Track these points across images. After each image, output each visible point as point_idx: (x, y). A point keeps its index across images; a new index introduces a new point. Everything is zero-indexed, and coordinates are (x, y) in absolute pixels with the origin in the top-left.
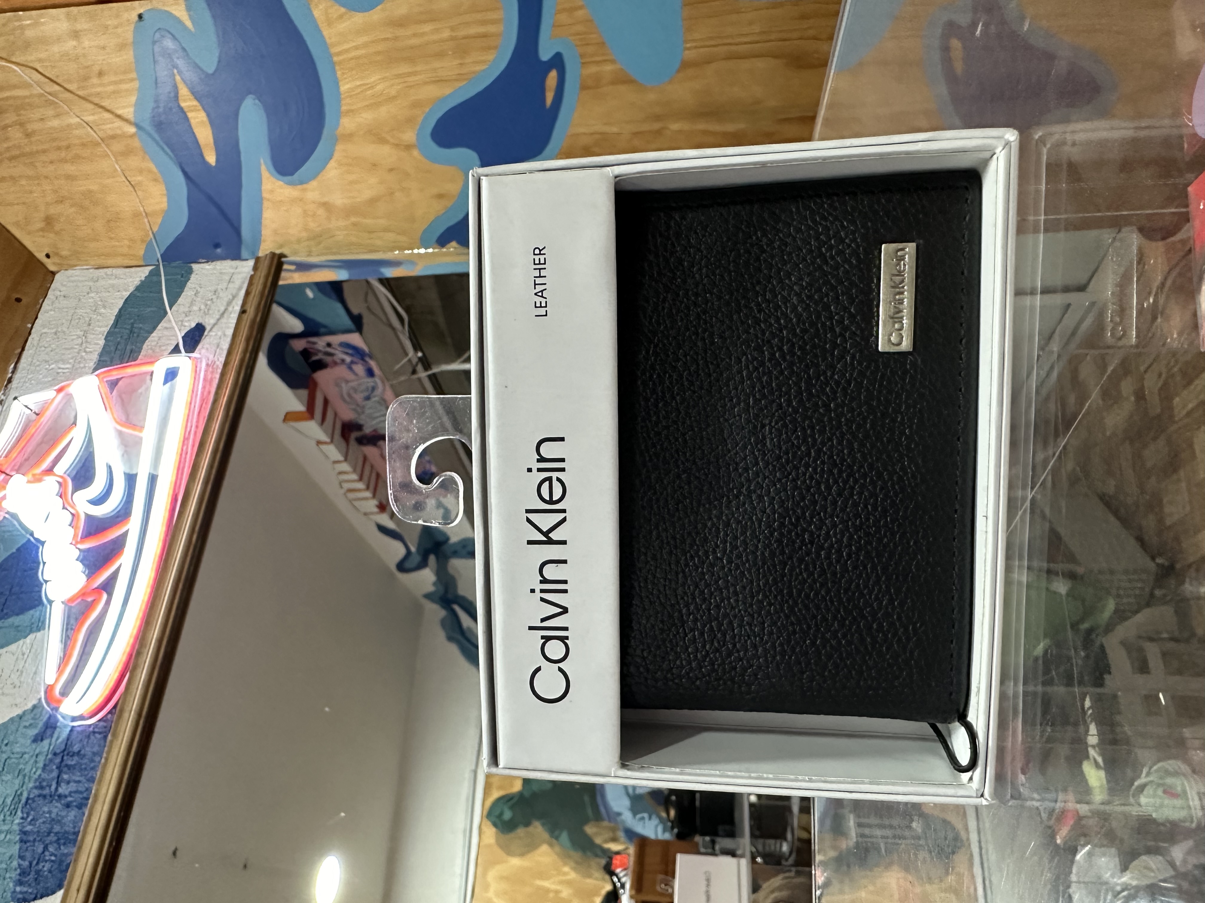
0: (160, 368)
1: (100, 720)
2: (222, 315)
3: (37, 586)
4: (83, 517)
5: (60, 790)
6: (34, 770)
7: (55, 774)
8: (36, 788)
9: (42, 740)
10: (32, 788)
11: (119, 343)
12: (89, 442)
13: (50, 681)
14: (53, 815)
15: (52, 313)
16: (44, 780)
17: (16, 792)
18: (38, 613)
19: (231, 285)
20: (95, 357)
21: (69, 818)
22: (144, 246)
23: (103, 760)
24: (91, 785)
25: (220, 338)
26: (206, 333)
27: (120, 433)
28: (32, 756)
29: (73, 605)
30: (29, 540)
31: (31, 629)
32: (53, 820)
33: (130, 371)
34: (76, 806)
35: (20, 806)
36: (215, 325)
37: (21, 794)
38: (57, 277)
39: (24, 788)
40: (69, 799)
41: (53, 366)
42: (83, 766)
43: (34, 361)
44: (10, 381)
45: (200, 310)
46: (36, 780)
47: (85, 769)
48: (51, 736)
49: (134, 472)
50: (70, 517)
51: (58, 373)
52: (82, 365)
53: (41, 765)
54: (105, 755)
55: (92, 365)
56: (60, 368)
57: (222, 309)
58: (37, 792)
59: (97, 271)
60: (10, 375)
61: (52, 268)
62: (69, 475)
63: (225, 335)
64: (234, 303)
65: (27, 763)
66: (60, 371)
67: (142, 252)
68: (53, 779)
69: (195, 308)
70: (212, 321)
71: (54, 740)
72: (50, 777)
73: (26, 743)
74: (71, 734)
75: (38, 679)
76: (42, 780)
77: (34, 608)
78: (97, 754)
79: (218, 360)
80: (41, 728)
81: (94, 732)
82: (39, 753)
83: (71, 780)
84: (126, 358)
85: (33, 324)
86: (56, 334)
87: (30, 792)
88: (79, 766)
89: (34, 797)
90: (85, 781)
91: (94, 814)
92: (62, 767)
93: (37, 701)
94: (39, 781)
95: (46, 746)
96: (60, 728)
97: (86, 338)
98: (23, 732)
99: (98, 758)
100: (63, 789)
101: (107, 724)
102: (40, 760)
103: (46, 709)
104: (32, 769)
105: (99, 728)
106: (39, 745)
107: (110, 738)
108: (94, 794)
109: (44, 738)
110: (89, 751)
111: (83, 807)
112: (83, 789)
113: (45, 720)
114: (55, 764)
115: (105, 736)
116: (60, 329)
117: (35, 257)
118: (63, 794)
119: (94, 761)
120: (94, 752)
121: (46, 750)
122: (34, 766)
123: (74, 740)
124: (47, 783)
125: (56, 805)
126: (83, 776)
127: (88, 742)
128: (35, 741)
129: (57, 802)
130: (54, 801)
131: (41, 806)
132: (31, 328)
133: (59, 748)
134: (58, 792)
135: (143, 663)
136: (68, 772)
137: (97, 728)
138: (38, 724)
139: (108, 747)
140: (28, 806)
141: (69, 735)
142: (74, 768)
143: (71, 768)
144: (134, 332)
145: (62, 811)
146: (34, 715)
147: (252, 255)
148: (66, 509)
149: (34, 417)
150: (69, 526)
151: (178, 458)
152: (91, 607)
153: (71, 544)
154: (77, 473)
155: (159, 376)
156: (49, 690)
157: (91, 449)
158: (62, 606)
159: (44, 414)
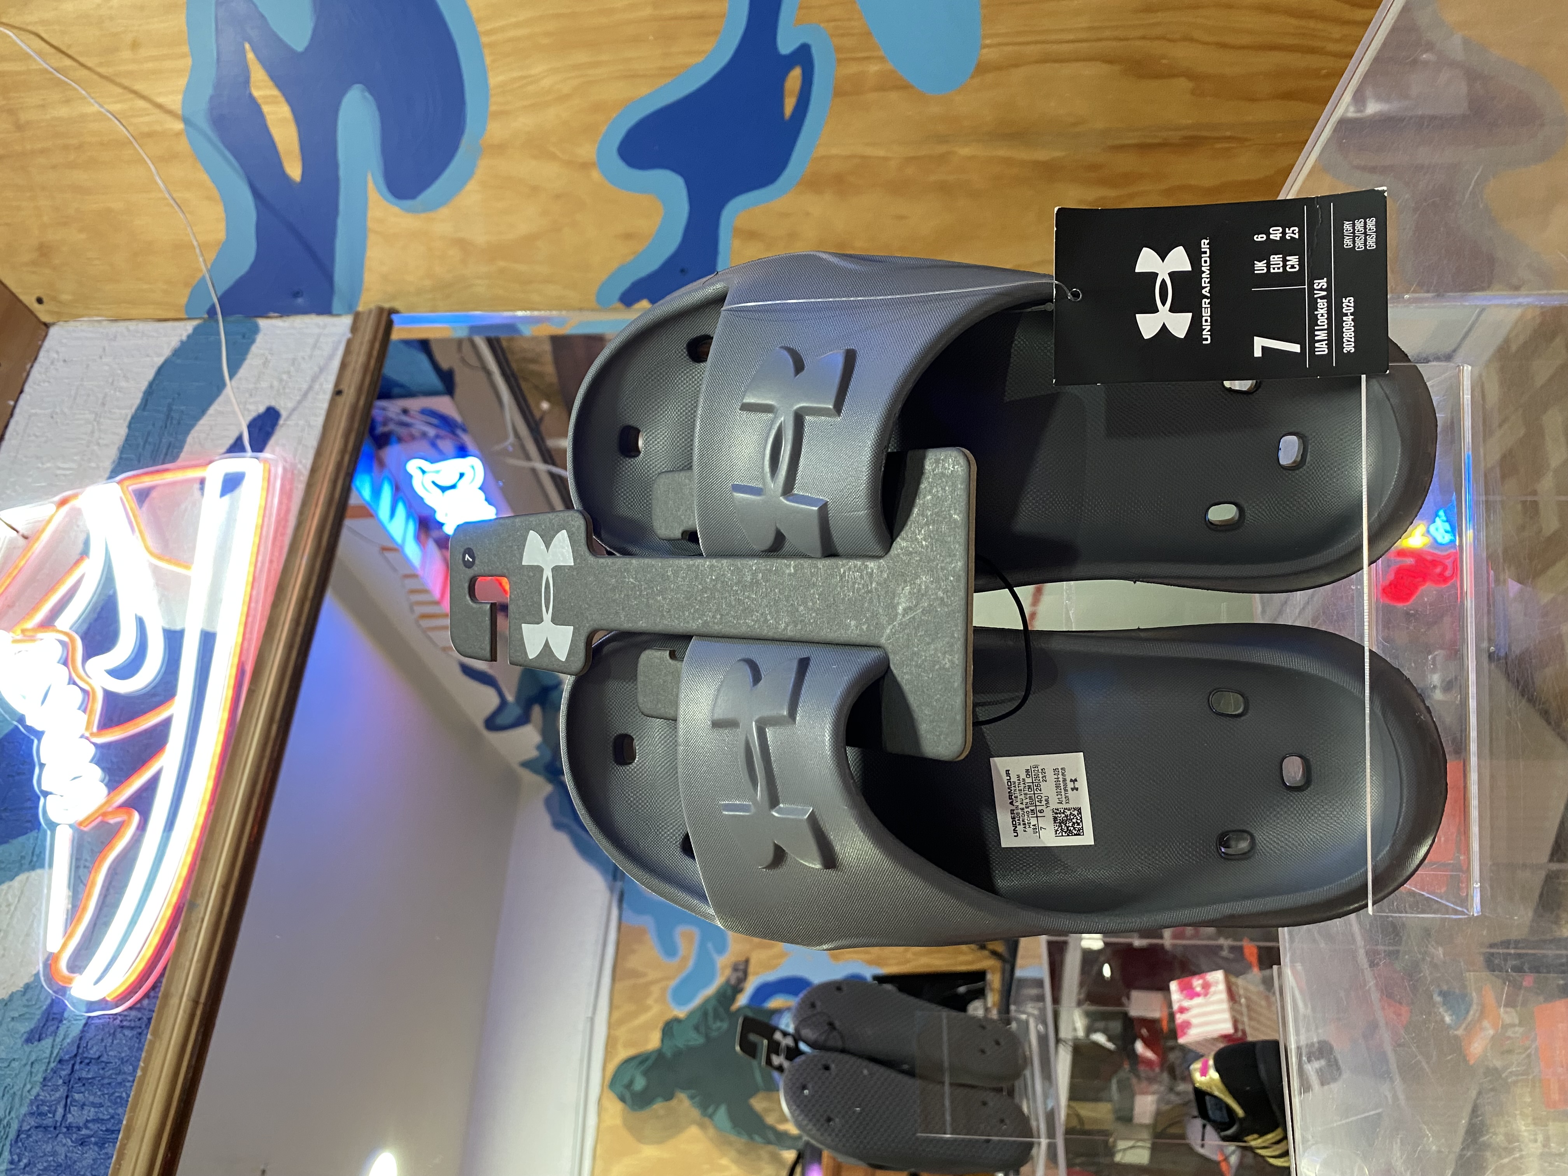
0: (215, 473)
1: (131, 1008)
2: (305, 395)
3: (29, 800)
4: (100, 696)
6: (28, 1086)
7: (62, 1091)
8: (32, 1114)
9: (39, 1040)
10: (25, 1115)
11: (149, 434)
12: (108, 579)
13: (53, 946)
14: (61, 1159)
15: (47, 384)
16: (44, 1102)
18: (31, 841)
19: (317, 352)
20: (112, 454)
21: (84, 1163)
22: (187, 292)
23: (139, 1073)
24: (120, 1111)
25: (303, 430)
26: (281, 422)
27: (155, 570)
28: (25, 1065)
29: (86, 829)
30: (17, 727)
31: (21, 865)
32: (61, 1165)
33: (169, 477)
34: (96, 1144)
35: (8, 1143)
36: (294, 409)
37: (9, 1125)
38: (53, 331)
39: (13, 1114)
40: (84, 1132)
41: (48, 465)
42: (106, 1081)
45: (272, 387)
46: (31, 1103)
47: (109, 1084)
48: (55, 1033)
49: (178, 627)
50: (79, 696)
51: (56, 476)
52: (93, 465)
53: (39, 1078)
54: (142, 1064)
55: (108, 465)
56: (59, 468)
57: (305, 386)
58: (33, 1122)
59: (112, 324)
61: (45, 318)
62: (77, 633)
63: (310, 426)
64: (322, 379)
65: (16, 1075)
66: (59, 472)
67: (184, 300)
68: (58, 1101)
69: (264, 384)
70: (290, 405)
71: (58, 1040)
72: (53, 1098)
73: (15, 1043)
74: (86, 1028)
75: (33, 945)
76: (41, 1103)
77: (26, 833)
78: (127, 1061)
79: (301, 462)
80: (39, 1020)
81: (122, 1027)
82: (36, 1060)
83: (87, 1103)
84: (162, 457)
85: (16, 401)
86: (52, 417)
87: (23, 1121)
88: (99, 1081)
89: (29, 1130)
90: (109, 1104)
91: (127, 1157)
92: (72, 1082)
93: (32, 979)
94: (36, 1104)
95: (47, 1048)
96: (69, 1021)
97: (98, 423)
98: (10, 1027)
99: (131, 1067)
100: (75, 1117)
101: (143, 1014)
102: (38, 1071)
103: (46, 991)
104: (25, 1085)
105: (130, 1021)
106: (36, 1046)
107: (149, 1036)
108: (127, 1125)
109: (44, 1035)
110: (115, 1056)
111: (109, 1146)
112: (109, 1117)
113: (45, 1007)
114: (61, 1077)
115: (140, 1034)
116: (58, 410)
117: (20, 301)
118: (74, 1125)
119: (125, 1073)
120: (125, 1060)
121: (47, 1054)
122: (28, 1081)
123: (90, 1039)
124: (50, 1106)
125: (64, 1141)
126: (107, 1096)
127: (112, 1043)
128: (29, 1041)
129: (66, 1137)
130: (61, 1136)
131: (39, 1143)
132: (14, 407)
133: (67, 1053)
134: (66, 1120)
135: (200, 920)
136: (83, 1089)
137: (126, 1020)
138: (34, 1014)
139: (147, 1051)
140: (20, 1144)
141: (83, 1031)
142: (90, 1083)
143: (86, 1085)
144: (172, 418)
145: (73, 1152)
146: (27, 1000)
147: (350, 308)
148: (75, 683)
149: (22, 541)
150: (79, 709)
151: (246, 609)
152: (115, 831)
153: (82, 736)
154: (89, 629)
155: (214, 484)
156: (51, 961)
157: (111, 592)
158: (70, 832)
159: (38, 538)
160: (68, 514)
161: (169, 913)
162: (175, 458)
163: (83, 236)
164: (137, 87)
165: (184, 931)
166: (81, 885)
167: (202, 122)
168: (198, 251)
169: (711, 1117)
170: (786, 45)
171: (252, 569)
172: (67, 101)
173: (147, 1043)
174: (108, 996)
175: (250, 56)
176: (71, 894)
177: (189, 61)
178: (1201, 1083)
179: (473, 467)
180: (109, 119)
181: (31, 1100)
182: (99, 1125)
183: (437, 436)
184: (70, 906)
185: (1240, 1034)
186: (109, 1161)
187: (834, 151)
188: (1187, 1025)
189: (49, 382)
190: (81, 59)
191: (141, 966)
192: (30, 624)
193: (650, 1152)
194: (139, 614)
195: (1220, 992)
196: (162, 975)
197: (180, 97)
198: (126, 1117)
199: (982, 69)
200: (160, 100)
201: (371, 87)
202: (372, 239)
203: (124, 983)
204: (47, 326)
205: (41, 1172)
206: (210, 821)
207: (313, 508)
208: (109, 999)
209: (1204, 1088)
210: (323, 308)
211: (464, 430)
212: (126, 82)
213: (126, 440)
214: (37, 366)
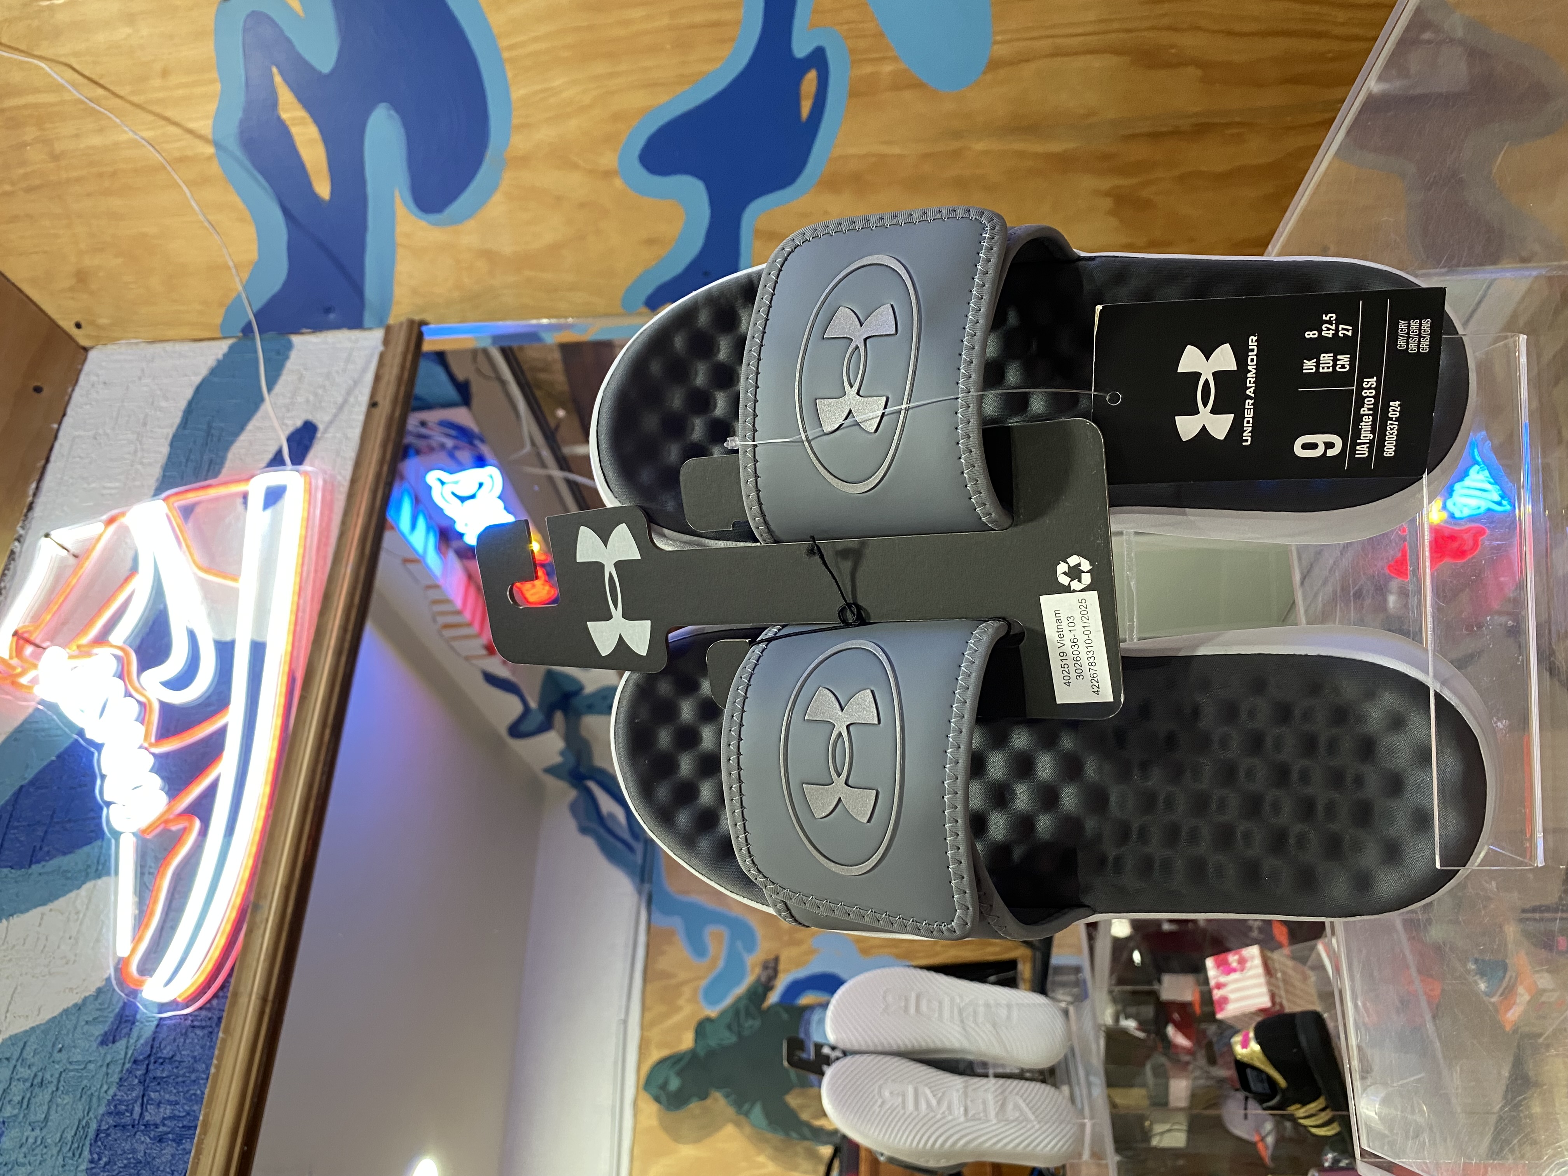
0: (258, 487)
1: (201, 1009)
2: (341, 408)
3: (92, 810)
4: (156, 707)
5: (147, 1117)
6: (105, 1087)
7: (138, 1091)
8: (111, 1113)
9: (114, 1042)
10: (103, 1115)
11: (190, 451)
12: (157, 595)
13: (123, 951)
14: (140, 1156)
15: (88, 407)
16: (121, 1102)
17: (80, 1121)
18: (96, 850)
19: (351, 367)
20: (156, 471)
21: (164, 1159)
22: (222, 311)
23: (213, 1070)
24: (195, 1108)
25: (341, 443)
26: (319, 435)
27: (203, 583)
28: (101, 1066)
29: (148, 837)
30: (76, 740)
31: (88, 874)
32: (140, 1162)
33: (212, 492)
35: (88, 1142)
36: (331, 422)
37: (88, 1124)
38: (92, 355)
39: (91, 1114)
40: (161, 1129)
41: (94, 485)
42: (180, 1079)
43: (66, 478)
44: (30, 507)
45: (308, 401)
46: (109, 1103)
47: (184, 1082)
48: (128, 1035)
49: (228, 638)
50: (136, 708)
51: (103, 495)
52: (138, 483)
53: (115, 1078)
54: (215, 1062)
55: (152, 483)
56: (105, 488)
57: (340, 400)
58: (111, 1121)
59: (149, 346)
60: (30, 499)
61: (84, 342)
62: (131, 647)
63: (347, 438)
64: (357, 392)
65: (93, 1076)
66: (105, 492)
67: (218, 320)
68: (135, 1100)
69: (300, 399)
70: (327, 418)
71: (132, 1041)
72: (130, 1097)
73: (90, 1046)
74: (158, 1030)
75: (103, 950)
76: (118, 1102)
77: (90, 843)
78: (200, 1059)
79: (340, 473)
80: (112, 1023)
81: (194, 1027)
82: (111, 1062)
83: (163, 1101)
84: (204, 473)
85: (60, 424)
86: (95, 438)
87: (101, 1121)
88: (174, 1079)
89: (108, 1129)
90: (184, 1102)
91: (205, 1152)
92: (147, 1081)
93: (104, 983)
94: (113, 1104)
95: (122, 1050)
96: (142, 1023)
97: (141, 443)
98: (85, 1030)
99: (204, 1066)
100: (152, 1115)
101: (213, 1014)
102: (114, 1071)
103: (118, 993)
104: (101, 1086)
105: (201, 1020)
106: (111, 1048)
107: (221, 1035)
108: (204, 1120)
109: (118, 1037)
110: (188, 1055)
111: (186, 1141)
112: (184, 1114)
113: (117, 1010)
114: (136, 1077)
115: (211, 1033)
116: (101, 431)
117: (59, 327)
118: (152, 1123)
119: (198, 1071)
120: (198, 1057)
121: (122, 1056)
122: (104, 1082)
123: (163, 1039)
124: (127, 1106)
125: (143, 1139)
126: (182, 1094)
127: (185, 1042)
128: (103, 1043)
129: (144, 1135)
130: (139, 1133)
131: (118, 1142)
132: (58, 430)
133: (141, 1054)
134: (144, 1118)
135: (264, 922)
136: (158, 1088)
137: (197, 1020)
138: (107, 1017)
139: (220, 1049)
140: (99, 1143)
141: (155, 1032)
142: (166, 1081)
143: (162, 1083)
144: (212, 435)
145: (151, 1149)
146: (100, 1004)
147: (381, 322)
148: (131, 696)
149: (72, 560)
150: (137, 720)
151: (293, 618)
152: (178, 839)
153: (141, 747)
154: (142, 642)
155: (257, 497)
156: (122, 965)
157: (162, 607)
158: (133, 840)
159: (87, 558)
160: (115, 533)
161: (234, 915)
162: (216, 475)
163: (120, 260)
164: (169, 113)
165: (250, 932)
166: (147, 891)
167: (233, 144)
168: (234, 271)
169: (747, 1114)
170: (801, 48)
171: (298, 580)
172: (101, 130)
173: (219, 1042)
174: (179, 996)
175: (278, 79)
176: (137, 899)
177: (218, 87)
178: (1242, 1055)
179: (491, 477)
180: (144, 146)
181: (108, 1100)
182: (175, 1122)
183: (456, 448)
184: (137, 912)
185: (1277, 1008)
186: (187, 1156)
187: (851, 151)
188: (1225, 1000)
189: (91, 404)
190: (112, 88)
191: (209, 967)
192: (85, 640)
193: (688, 1151)
194: (190, 627)
195: (1256, 967)
196: (230, 975)
197: (210, 122)
198: (202, 1112)
199: (994, 65)
200: (192, 125)
201: (397, 107)
202: (401, 252)
203: (192, 985)
204: (86, 350)
205: (121, 1170)
206: (268, 827)
207: (355, 516)
208: (180, 1000)
209: (1245, 1060)
210: (356, 323)
211: (482, 440)
212: (157, 109)
213: (170, 457)
214: (78, 390)
